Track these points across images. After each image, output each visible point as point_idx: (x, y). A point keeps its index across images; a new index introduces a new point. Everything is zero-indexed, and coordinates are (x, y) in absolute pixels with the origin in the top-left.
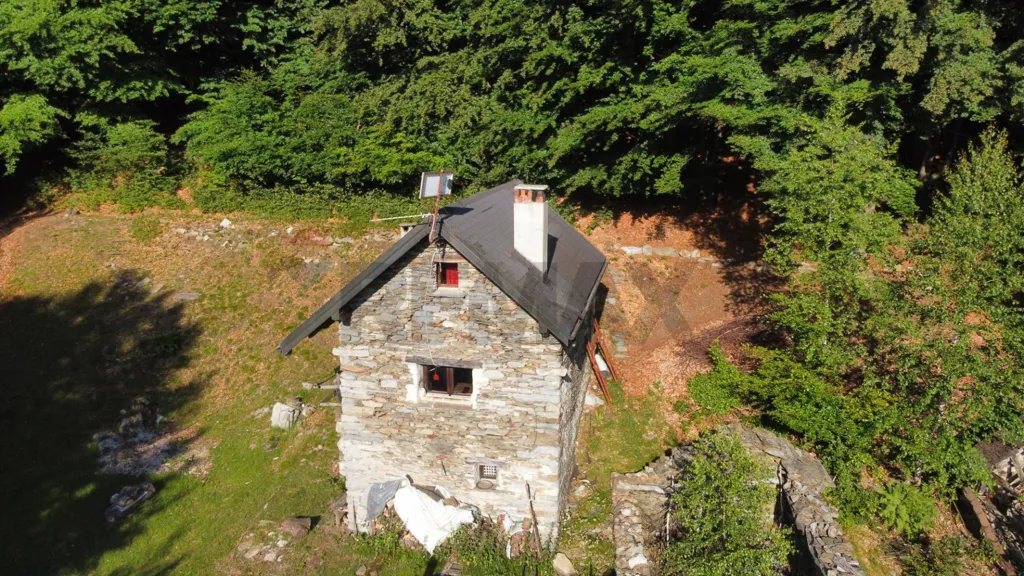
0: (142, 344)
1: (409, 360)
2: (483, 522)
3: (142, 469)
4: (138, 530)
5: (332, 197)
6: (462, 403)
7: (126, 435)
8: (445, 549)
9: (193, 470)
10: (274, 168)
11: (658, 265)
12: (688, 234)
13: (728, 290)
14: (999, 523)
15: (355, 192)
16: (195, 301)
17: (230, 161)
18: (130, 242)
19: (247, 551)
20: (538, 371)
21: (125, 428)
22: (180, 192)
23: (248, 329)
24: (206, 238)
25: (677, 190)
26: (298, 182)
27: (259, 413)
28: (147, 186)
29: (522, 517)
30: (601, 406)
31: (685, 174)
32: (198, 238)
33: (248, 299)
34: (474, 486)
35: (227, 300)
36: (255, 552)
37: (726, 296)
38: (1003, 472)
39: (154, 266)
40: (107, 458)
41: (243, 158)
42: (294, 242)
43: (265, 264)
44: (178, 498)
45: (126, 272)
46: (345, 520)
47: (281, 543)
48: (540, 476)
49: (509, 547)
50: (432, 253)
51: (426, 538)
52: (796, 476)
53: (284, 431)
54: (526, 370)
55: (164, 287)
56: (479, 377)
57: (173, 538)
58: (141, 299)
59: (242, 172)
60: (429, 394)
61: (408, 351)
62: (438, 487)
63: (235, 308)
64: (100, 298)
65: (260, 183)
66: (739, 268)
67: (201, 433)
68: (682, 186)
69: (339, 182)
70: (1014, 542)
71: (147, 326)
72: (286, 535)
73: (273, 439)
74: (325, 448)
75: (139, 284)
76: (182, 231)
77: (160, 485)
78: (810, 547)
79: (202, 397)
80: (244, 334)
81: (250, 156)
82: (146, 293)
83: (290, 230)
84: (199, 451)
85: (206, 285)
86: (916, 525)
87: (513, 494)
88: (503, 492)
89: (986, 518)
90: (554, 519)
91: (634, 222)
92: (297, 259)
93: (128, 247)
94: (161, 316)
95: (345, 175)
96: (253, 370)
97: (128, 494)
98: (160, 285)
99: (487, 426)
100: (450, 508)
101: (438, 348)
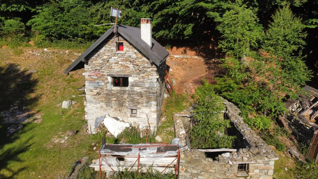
0: (18, 85)
1: (108, 75)
2: (133, 127)
3: (18, 122)
4: (17, 138)
5: (81, 42)
6: (125, 89)
7: (13, 112)
8: (121, 136)
9: (36, 121)
10: (61, 32)
11: (185, 60)
12: (194, 52)
13: (206, 66)
14: (289, 125)
15: (88, 40)
16: (35, 73)
17: (47, 30)
18: (13, 55)
19: (55, 141)
20: (150, 77)
21: (12, 110)
22: (30, 42)
23: (54, 81)
24: (39, 54)
25: (191, 34)
26: (69, 37)
27: (58, 105)
28: (18, 40)
29: (145, 125)
30: (169, 97)
31: (193, 29)
32: (36, 54)
33: (54, 72)
34: (129, 116)
35: (46, 72)
36: (57, 141)
37: (206, 68)
38: (290, 110)
39: (21, 63)
40: (6, 119)
41: (51, 29)
42: (68, 55)
43: (59, 62)
44: (31, 129)
45: (12, 64)
46: (88, 131)
47: (66, 138)
48: (151, 111)
49: (141, 134)
50: (115, 39)
51: (114, 132)
52: (230, 109)
53: (66, 109)
54: (146, 77)
55: (25, 69)
56: (131, 80)
57: (29, 140)
58: (17, 72)
59: (51, 34)
60: (114, 87)
61: (108, 72)
62: (118, 117)
63: (49, 75)
64: (3, 72)
65: (57, 38)
66: (210, 61)
67: (38, 112)
68: (192, 32)
69: (83, 37)
70: (294, 129)
71: (19, 80)
72: (68, 135)
73: (63, 111)
74: (80, 113)
75: (16, 68)
76: (31, 52)
77: (25, 126)
78: (235, 126)
79: (38, 101)
80: (52, 82)
81: (53, 28)
82: (19, 70)
83: (67, 51)
84: (38, 116)
85: (39, 68)
86: (265, 127)
87: (142, 118)
88: (139, 117)
89: (285, 124)
90: (155, 125)
91: (177, 49)
92: (70, 60)
93: (12, 57)
94: (24, 77)
95: (85, 34)
96: (55, 93)
97: (13, 127)
98: (24, 68)
99: (133, 96)
100: (122, 123)
101: (117, 70)
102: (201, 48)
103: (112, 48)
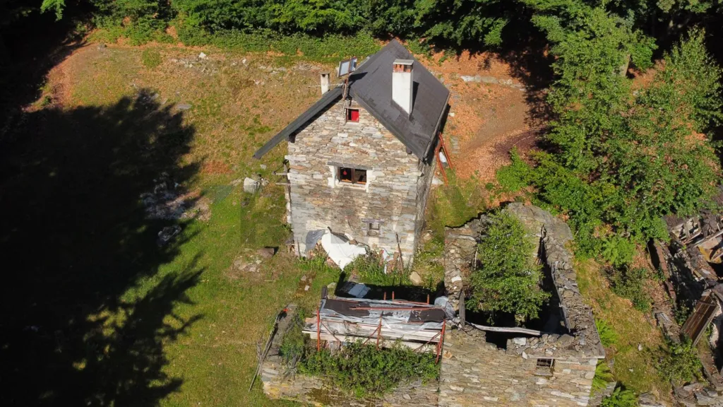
0: (161, 138)
1: (329, 164)
2: (371, 254)
3: (171, 216)
4: (176, 253)
5: (270, 36)
6: (360, 188)
7: (158, 195)
8: (350, 267)
9: (201, 217)
10: (232, 17)
11: (484, 89)
12: (506, 66)
13: (528, 108)
14: (670, 260)
15: (285, 34)
16: (189, 110)
17: (202, 12)
18: (143, 68)
19: (239, 265)
20: (405, 173)
21: (157, 191)
22: (168, 30)
23: (223, 129)
24: (191, 66)
25: (498, 44)
26: (247, 26)
27: (236, 182)
28: (147, 26)
29: (393, 251)
30: (441, 185)
31: (504, 32)
32: (186, 66)
33: (222, 108)
34: (366, 234)
35: (208, 109)
36: (244, 266)
37: (526, 112)
38: (678, 232)
39: (160, 85)
40: (150, 209)
41: (211, 10)
42: (247, 69)
43: (230, 85)
44: (195, 234)
45: (143, 90)
46: (293, 250)
47: (258, 262)
48: (404, 230)
49: (386, 267)
50: (344, 104)
51: (340, 261)
52: (551, 234)
53: (251, 194)
54: (398, 172)
55: (169, 100)
56: (370, 175)
57: (197, 257)
58: (156, 109)
59: (210, 19)
60: (341, 183)
61: (329, 159)
62: (346, 234)
63: (214, 115)
64: (131, 108)
65: (221, 26)
66: (537, 92)
67: (202, 194)
68: (502, 41)
69: (275, 27)
70: (676, 272)
71: (162, 127)
72: (260, 258)
73: (246, 199)
74: (278, 206)
75: (153, 98)
76: (175, 61)
77: (184, 226)
78: (552, 275)
79: (200, 172)
80: (221, 132)
81: (215, 9)
82: (158, 105)
83: (244, 61)
84: (203, 205)
85: (194, 99)
86: (622, 260)
87: (388, 239)
88: (383, 238)
89: (663, 257)
90: (411, 253)
91: (470, 57)
92: (251, 81)
93: (142, 72)
94: (169, 120)
95: (278, 23)
96: (229, 155)
97: (168, 231)
98: (166, 99)
99: (374, 202)
100: (353, 246)
101: (347, 157)
102: (525, 56)
103: (338, 118)
